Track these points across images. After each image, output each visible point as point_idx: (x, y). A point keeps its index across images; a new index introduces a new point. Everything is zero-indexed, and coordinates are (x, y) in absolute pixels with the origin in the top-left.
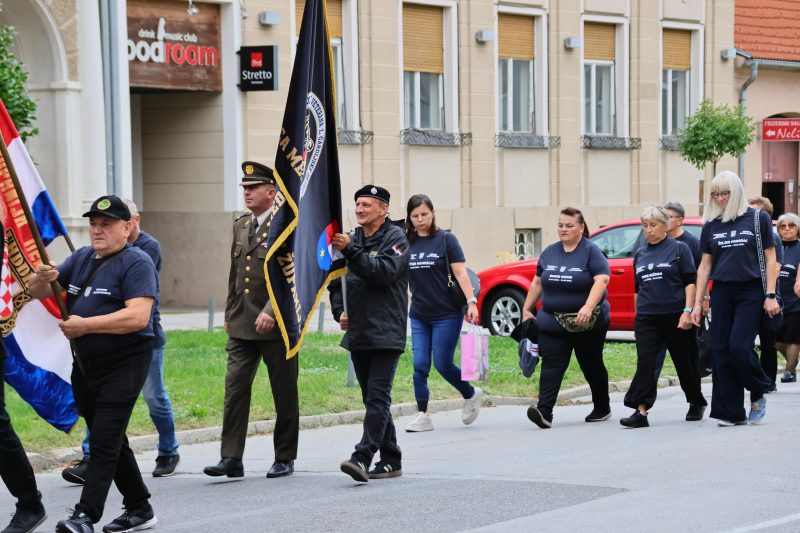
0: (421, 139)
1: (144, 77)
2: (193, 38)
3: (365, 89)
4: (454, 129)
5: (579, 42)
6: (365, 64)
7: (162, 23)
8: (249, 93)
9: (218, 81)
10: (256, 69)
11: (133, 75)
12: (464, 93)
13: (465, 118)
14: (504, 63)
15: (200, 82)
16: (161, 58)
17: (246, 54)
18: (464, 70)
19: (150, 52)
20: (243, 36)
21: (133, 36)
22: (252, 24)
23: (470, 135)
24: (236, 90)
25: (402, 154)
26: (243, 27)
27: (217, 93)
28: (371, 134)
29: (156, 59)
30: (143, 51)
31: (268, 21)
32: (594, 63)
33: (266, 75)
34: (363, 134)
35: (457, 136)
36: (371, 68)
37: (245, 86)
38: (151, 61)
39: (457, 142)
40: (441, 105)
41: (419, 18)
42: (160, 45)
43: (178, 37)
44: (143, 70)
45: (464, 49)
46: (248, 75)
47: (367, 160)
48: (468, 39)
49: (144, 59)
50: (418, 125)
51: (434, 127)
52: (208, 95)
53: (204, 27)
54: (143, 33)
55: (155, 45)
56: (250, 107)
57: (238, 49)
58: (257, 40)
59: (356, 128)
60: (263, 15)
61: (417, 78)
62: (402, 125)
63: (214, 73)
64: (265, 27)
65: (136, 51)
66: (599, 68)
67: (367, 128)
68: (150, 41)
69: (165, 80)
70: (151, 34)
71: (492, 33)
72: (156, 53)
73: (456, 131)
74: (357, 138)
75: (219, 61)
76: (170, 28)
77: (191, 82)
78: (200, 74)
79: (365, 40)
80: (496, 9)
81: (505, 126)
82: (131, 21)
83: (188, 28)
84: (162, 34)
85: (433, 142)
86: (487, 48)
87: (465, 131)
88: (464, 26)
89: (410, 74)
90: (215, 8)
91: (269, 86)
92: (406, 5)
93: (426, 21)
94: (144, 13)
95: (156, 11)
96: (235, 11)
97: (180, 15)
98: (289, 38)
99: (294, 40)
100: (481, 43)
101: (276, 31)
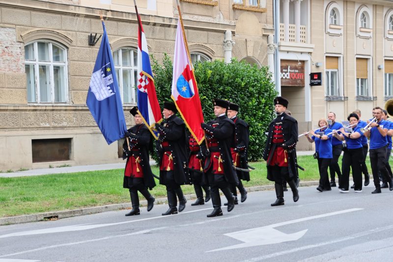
0: (362, 99)
1: (285, 83)
2: (297, 71)
3: (345, 84)
4: (371, 95)
6: (345, 77)
7: (289, 67)
8: (313, 87)
9: (304, 84)
10: (316, 79)
11: (282, 83)
12: (374, 85)
13: (374, 92)
14: (386, 74)
15: (299, 84)
16: (288, 77)
17: (312, 75)
18: (374, 77)
19: (286, 76)
20: (311, 69)
21: (282, 72)
22: (314, 67)
23: (376, 97)
24: (309, 86)
25: (356, 104)
26: (311, 67)
27: (303, 87)
28: (347, 98)
29: (287, 78)
30: (284, 76)
31: (318, 65)
33: (319, 81)
34: (344, 97)
35: (372, 98)
36: (347, 78)
37: (312, 84)
38: (286, 78)
39: (372, 99)
40: (367, 88)
41: (361, 62)
42: (288, 73)
43: (293, 71)
44: (284, 81)
45: (374, 71)
46: (313, 81)
47: (346, 106)
48: (375, 68)
49: (284, 78)
50: (360, 94)
51: (365, 95)
52: (301, 87)
53: (300, 68)
54: (284, 70)
55: (287, 73)
56: (313, 91)
57: (310, 73)
58: (315, 71)
59: (343, 96)
60: (317, 63)
61: (360, 80)
62: (356, 95)
63: (303, 81)
64: (317, 67)
65: (282, 75)
67: (346, 96)
68: (286, 72)
69: (290, 84)
70: (286, 71)
71: (383, 66)
72: (287, 76)
73: (372, 96)
74: (343, 99)
75: (304, 78)
76: (291, 69)
77: (296, 84)
78: (299, 81)
79: (345, 70)
80: (384, 58)
81: (386, 94)
82: (281, 67)
83: (296, 68)
84: (289, 70)
85: (365, 99)
86: (381, 70)
87: (375, 96)
88: (374, 64)
89: (358, 79)
90: (303, 62)
91: (319, 84)
92: (357, 58)
93: (363, 63)
94: (284, 64)
95: (287, 64)
96: (309, 62)
97: (294, 65)
98: (323, 70)
99: (325, 70)
100: (379, 69)
101: (320, 68)
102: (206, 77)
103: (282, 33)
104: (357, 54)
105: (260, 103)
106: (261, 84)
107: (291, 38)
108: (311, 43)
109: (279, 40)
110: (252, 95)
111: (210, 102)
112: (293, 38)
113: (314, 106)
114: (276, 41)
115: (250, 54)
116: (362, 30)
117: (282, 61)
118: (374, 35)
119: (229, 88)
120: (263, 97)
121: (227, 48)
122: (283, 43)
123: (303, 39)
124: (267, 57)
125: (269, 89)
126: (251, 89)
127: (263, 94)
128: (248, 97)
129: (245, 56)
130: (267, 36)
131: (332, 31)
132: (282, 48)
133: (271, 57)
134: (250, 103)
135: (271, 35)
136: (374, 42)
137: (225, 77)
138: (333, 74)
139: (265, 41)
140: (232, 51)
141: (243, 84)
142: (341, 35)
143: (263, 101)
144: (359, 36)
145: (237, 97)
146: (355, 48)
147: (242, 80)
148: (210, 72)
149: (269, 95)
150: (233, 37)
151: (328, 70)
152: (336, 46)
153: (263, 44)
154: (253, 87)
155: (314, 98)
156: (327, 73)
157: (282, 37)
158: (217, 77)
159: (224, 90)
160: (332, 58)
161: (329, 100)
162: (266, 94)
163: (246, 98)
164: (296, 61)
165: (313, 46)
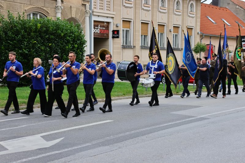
0: (144, 48)
1: (96, 35)
2: (104, 28)
3: (134, 38)
5: (172, 30)
6: (134, 34)
7: (99, 26)
8: (114, 39)
10: (116, 34)
11: (94, 35)
14: (158, 34)
15: (105, 36)
16: (99, 32)
17: (114, 31)
19: (97, 31)
20: (113, 28)
21: (94, 28)
22: (115, 26)
24: (112, 38)
25: (140, 50)
26: (113, 26)
27: (108, 38)
28: (135, 46)
29: (98, 32)
30: (96, 31)
31: (118, 25)
32: (175, 34)
33: (117, 35)
34: (133, 46)
37: (113, 37)
38: (97, 32)
40: (147, 41)
42: (99, 30)
43: (102, 28)
44: (96, 34)
46: (114, 35)
47: (134, 51)
49: (96, 32)
50: (143, 45)
51: (146, 45)
52: (107, 39)
53: (106, 26)
54: (96, 28)
55: (98, 30)
56: (114, 41)
57: (112, 30)
58: (116, 29)
59: (132, 45)
60: (117, 24)
61: (143, 36)
62: (140, 45)
63: (108, 35)
64: (117, 26)
65: (95, 31)
66: (175, 35)
67: (134, 45)
68: (97, 29)
69: (99, 36)
70: (97, 28)
71: (157, 28)
72: (98, 31)
74: (132, 47)
75: (109, 33)
76: (100, 27)
77: (104, 36)
78: (105, 35)
79: (134, 29)
80: (157, 24)
82: (94, 25)
83: (103, 27)
84: (99, 28)
85: (146, 48)
89: (142, 35)
90: (108, 23)
91: (118, 37)
92: (142, 23)
93: (145, 26)
94: (96, 24)
95: (98, 24)
96: (112, 23)
97: (102, 24)
98: (121, 29)
99: (122, 29)
101: (119, 27)
102: (36, 28)
103: (95, 4)
104: (141, 20)
105: (74, 47)
106: (75, 35)
107: (101, 7)
108: (113, 11)
109: (93, 8)
110: (68, 41)
111: (39, 45)
112: (102, 8)
113: (114, 51)
114: (90, 8)
115: (73, 16)
116: (145, 5)
117: (95, 21)
118: (152, 9)
119: (52, 37)
120: (76, 44)
121: (58, 11)
122: (95, 10)
123: (109, 8)
124: (85, 18)
125: (80, 39)
126: (68, 38)
127: (77, 42)
128: (66, 43)
129: (70, 17)
130: (85, 5)
131: (126, 5)
132: (95, 13)
133: (87, 19)
134: (67, 47)
135: (88, 5)
136: (152, 13)
137: (50, 29)
138: (127, 31)
139: (83, 8)
140: (61, 13)
141: (62, 34)
142: (132, 7)
143: (76, 46)
144: (143, 9)
145: (58, 42)
146: (141, 16)
147: (62, 32)
148: (39, 25)
149: (80, 42)
150: (62, 4)
151: (124, 29)
152: (129, 14)
153: (82, 9)
154: (69, 36)
155: (114, 46)
156: (123, 30)
157: (95, 7)
158: (45, 29)
159: (49, 38)
160: (127, 22)
161: (124, 47)
162: (78, 42)
163: (64, 44)
164: (103, 22)
165: (114, 13)
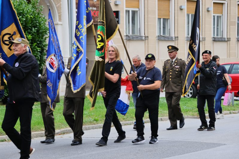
0: (163, 38)
2: (95, 9)
3: (146, 23)
4: (173, 35)
5: (212, 9)
6: (146, 16)
12: (176, 25)
13: (176, 32)
14: (188, 15)
15: (97, 22)
18: (176, 18)
22: (113, 4)
23: (178, 37)
25: (157, 43)
28: (148, 37)
31: (117, 3)
32: (216, 15)
33: (117, 19)
35: (174, 38)
36: (148, 17)
39: (174, 39)
40: (169, 28)
43: (91, 8)
45: (176, 11)
47: (146, 45)
48: (177, 8)
50: (162, 34)
51: (167, 35)
53: (98, 5)
58: (114, 9)
59: (143, 35)
61: (162, 20)
62: (157, 34)
64: (116, 5)
66: (217, 17)
67: (146, 35)
71: (185, 6)
73: (173, 36)
74: (144, 38)
77: (94, 22)
79: (146, 9)
81: (188, 34)
82: (77, 3)
83: (94, 6)
85: (166, 39)
86: (183, 11)
87: (176, 36)
88: (176, 4)
89: (159, 19)
98: (123, 8)
99: (125, 9)
100: (181, 9)
101: (120, 7)
106: (27, 18)
120: (29, 33)
125: (38, 24)
127: (31, 30)
138: (134, 13)
149: (38, 31)
151: (128, 9)
156: (128, 11)
161: (129, 39)
162: (33, 29)
